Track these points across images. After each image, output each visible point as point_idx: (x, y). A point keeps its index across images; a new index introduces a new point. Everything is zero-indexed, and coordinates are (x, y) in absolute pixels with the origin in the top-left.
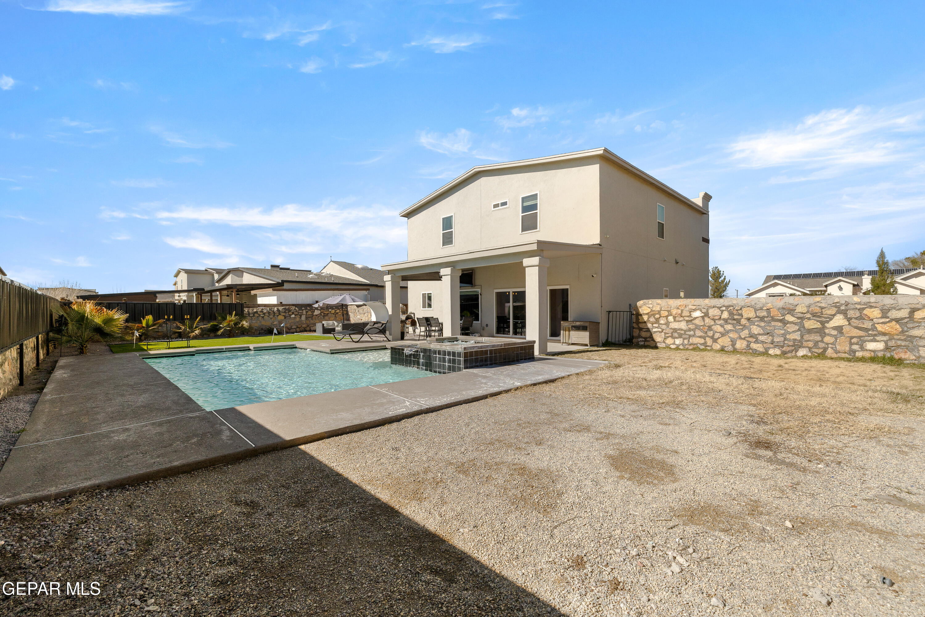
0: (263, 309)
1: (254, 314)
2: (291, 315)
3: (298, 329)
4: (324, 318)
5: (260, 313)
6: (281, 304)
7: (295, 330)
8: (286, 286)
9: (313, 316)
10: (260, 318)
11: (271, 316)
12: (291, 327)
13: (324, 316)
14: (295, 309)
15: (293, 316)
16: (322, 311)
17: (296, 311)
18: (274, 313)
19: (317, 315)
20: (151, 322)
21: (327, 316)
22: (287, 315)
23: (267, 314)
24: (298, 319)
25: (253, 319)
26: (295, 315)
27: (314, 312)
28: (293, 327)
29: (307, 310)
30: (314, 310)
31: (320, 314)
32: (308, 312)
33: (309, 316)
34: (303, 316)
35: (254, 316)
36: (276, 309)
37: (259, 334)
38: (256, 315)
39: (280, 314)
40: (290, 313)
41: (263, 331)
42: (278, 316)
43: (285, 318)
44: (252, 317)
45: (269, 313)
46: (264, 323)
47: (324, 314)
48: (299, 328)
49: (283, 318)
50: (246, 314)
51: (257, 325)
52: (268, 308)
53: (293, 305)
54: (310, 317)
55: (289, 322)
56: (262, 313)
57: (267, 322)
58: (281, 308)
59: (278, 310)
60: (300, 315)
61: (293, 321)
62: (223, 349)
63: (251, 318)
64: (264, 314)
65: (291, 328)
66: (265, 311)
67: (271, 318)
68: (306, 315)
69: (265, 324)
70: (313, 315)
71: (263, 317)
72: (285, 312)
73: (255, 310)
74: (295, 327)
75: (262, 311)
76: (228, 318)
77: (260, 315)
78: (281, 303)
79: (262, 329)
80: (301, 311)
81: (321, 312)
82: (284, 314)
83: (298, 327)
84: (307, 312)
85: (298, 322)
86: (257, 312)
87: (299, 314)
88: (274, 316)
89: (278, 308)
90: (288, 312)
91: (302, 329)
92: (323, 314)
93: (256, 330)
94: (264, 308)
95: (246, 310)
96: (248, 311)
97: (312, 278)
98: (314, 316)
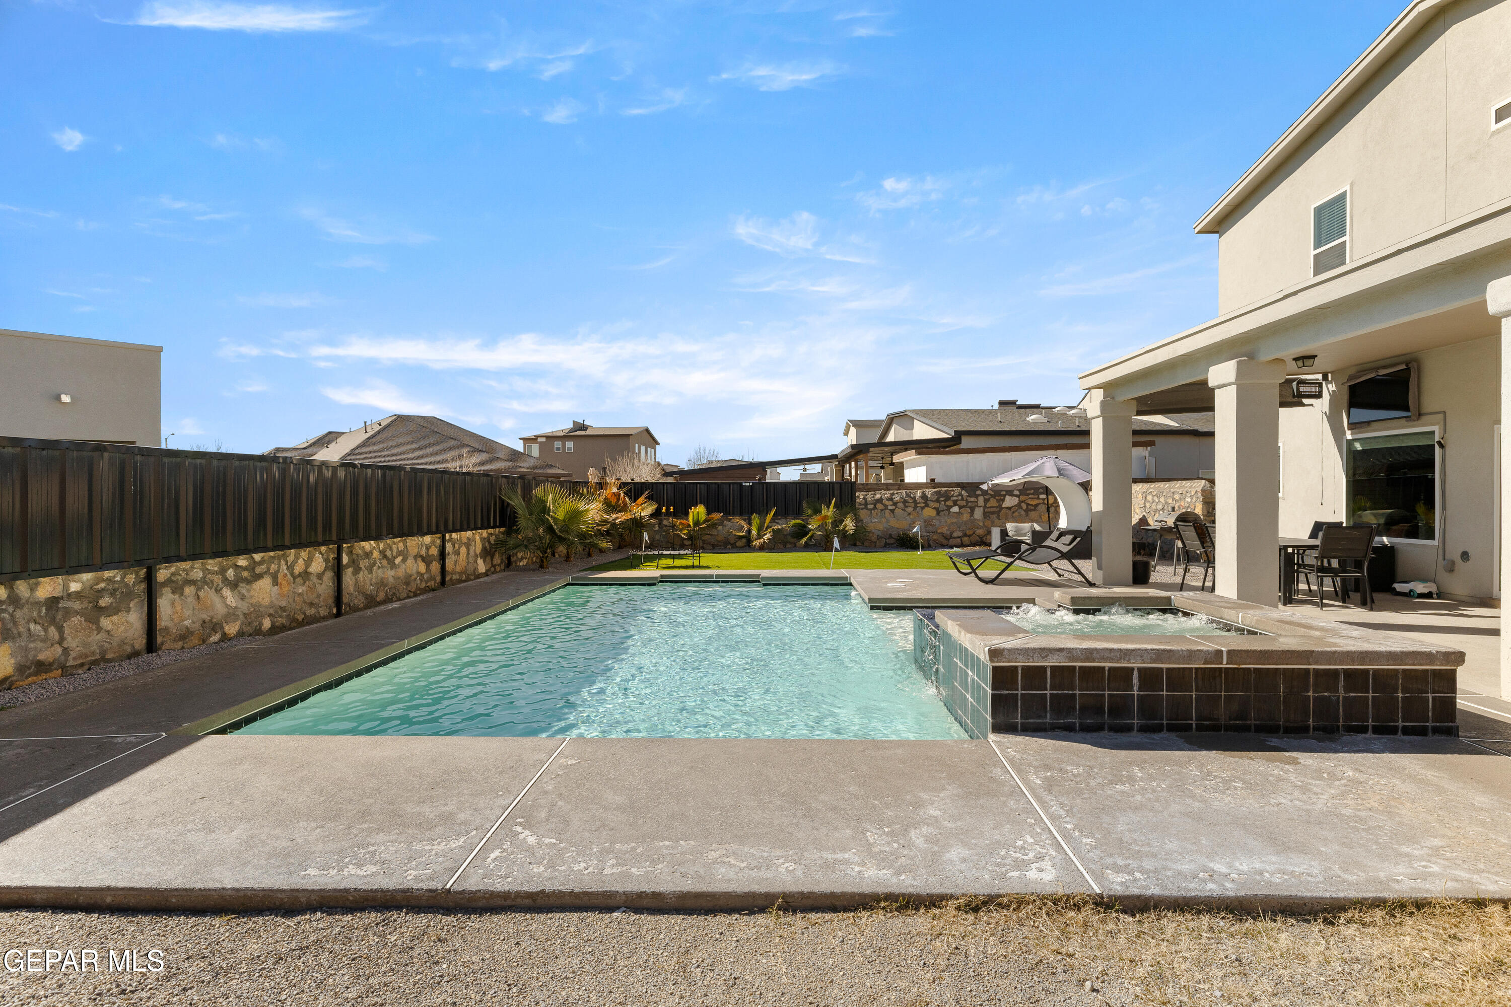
0: (893, 494)
1: (875, 505)
2: (951, 507)
3: (965, 539)
4: (1027, 515)
5: (887, 503)
6: (932, 483)
7: (959, 540)
8: (966, 442)
9: (1000, 511)
10: (887, 512)
11: (910, 509)
12: (952, 533)
13: (1027, 511)
14: (960, 494)
15: (955, 509)
16: (1023, 498)
17: (962, 499)
18: (915, 501)
19: (1010, 508)
20: (703, 517)
21: (1034, 510)
22: (942, 506)
23: (901, 505)
24: (966, 517)
25: (874, 515)
26: (960, 507)
27: (1003, 500)
28: (955, 535)
29: (987, 497)
30: (1004, 496)
31: (1019, 505)
32: (988, 500)
33: (992, 510)
34: (977, 510)
35: (875, 508)
36: (919, 493)
37: (885, 546)
38: (879, 506)
39: (927, 505)
40: (948, 503)
41: (892, 541)
42: (923, 508)
43: (938, 512)
44: (871, 510)
45: (905, 502)
46: (894, 523)
47: (1028, 505)
48: (969, 536)
49: (934, 513)
50: (860, 504)
51: (880, 527)
52: (904, 492)
53: (958, 485)
54: (993, 513)
55: (946, 521)
56: (891, 503)
57: (898, 523)
58: (929, 492)
59: (924, 496)
60: (970, 507)
61: (955, 520)
62: (712, 576)
63: (869, 512)
64: (895, 504)
65: (951, 537)
66: (898, 499)
67: (909, 514)
68: (985, 507)
69: (897, 526)
70: (1000, 508)
71: (892, 511)
72: (938, 501)
73: (878, 496)
74: (960, 534)
75: (891, 499)
76: (824, 512)
77: (886, 506)
78: (933, 480)
79: (891, 536)
80: (972, 499)
81: (1021, 502)
82: (936, 505)
83: (965, 535)
84: (986, 501)
85: (966, 523)
86: (880, 501)
87: (970, 504)
88: (915, 508)
89: (923, 493)
90: (945, 501)
91: (975, 539)
92: (1024, 506)
93: (879, 537)
94: (895, 492)
95: (860, 495)
96: (864, 498)
97: (1035, 423)
98: (1004, 510)
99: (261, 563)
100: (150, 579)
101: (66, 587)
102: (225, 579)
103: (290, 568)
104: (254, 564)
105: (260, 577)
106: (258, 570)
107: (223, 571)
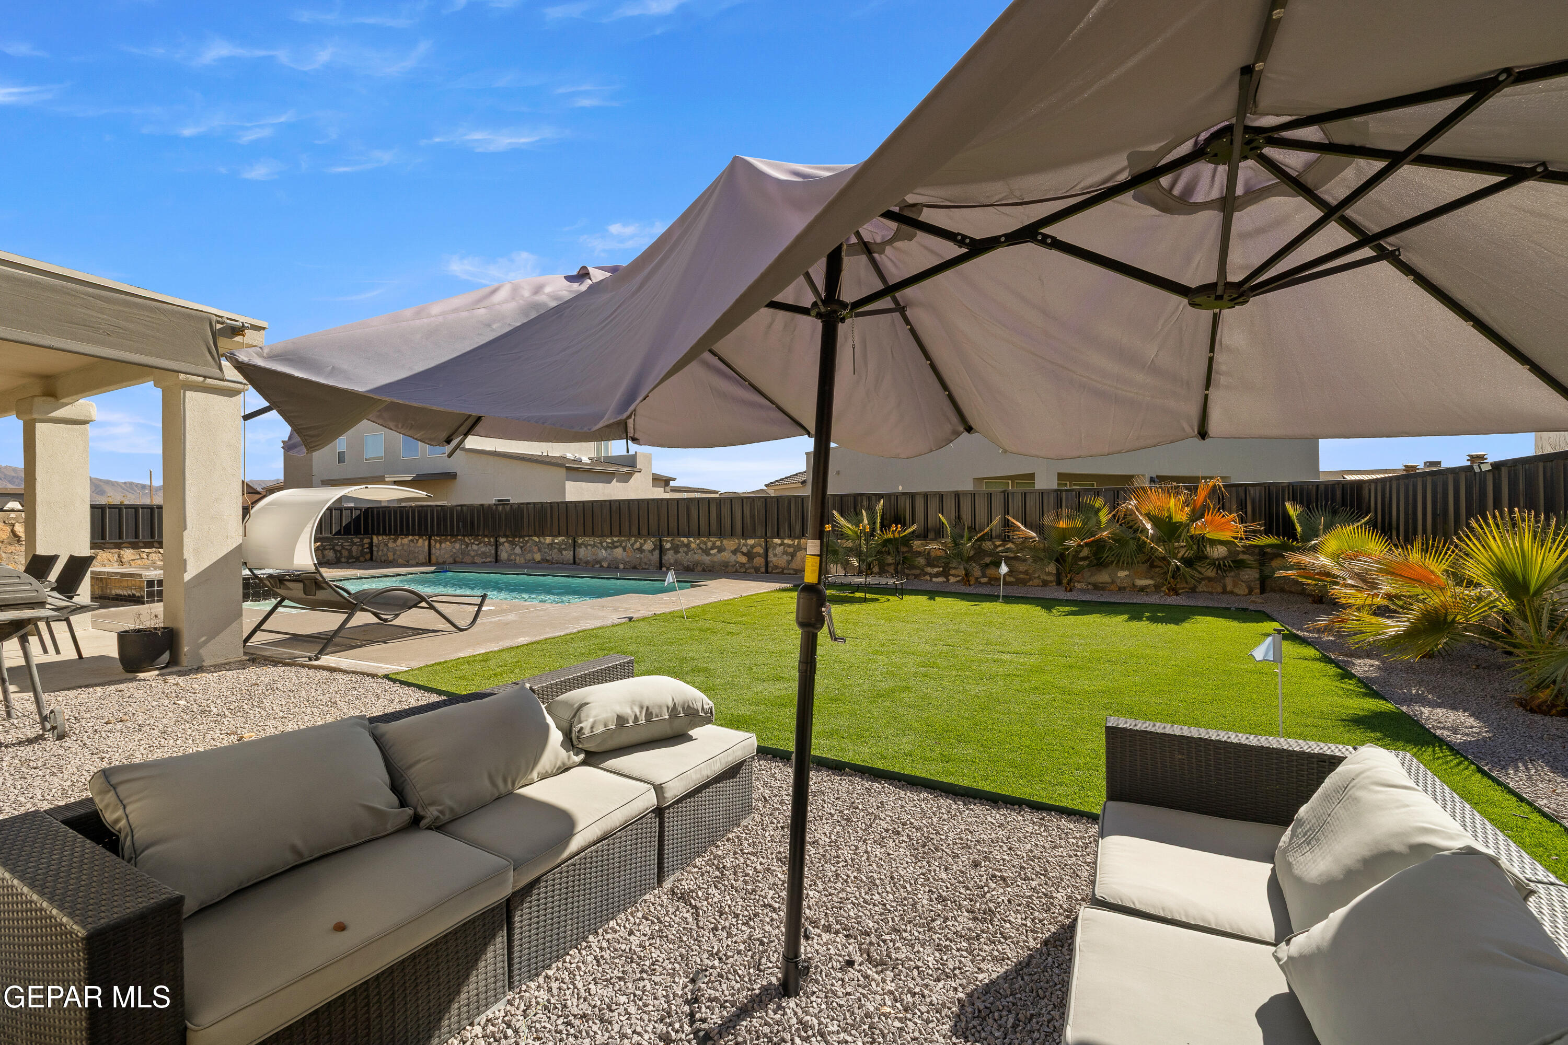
99: (617, 542)
100: (575, 542)
101: (553, 540)
102: (602, 546)
103: (632, 545)
104: (613, 542)
105: (616, 547)
106: (616, 544)
107: (601, 543)
